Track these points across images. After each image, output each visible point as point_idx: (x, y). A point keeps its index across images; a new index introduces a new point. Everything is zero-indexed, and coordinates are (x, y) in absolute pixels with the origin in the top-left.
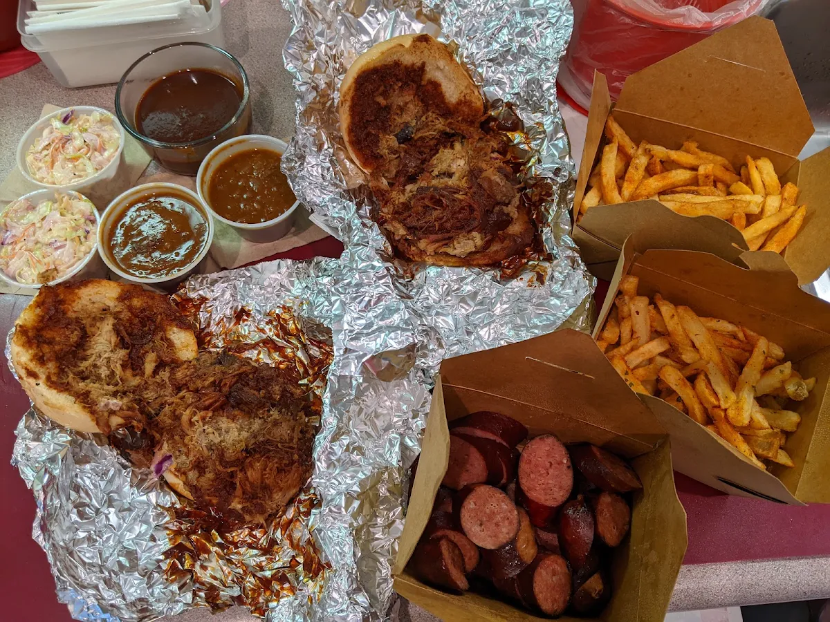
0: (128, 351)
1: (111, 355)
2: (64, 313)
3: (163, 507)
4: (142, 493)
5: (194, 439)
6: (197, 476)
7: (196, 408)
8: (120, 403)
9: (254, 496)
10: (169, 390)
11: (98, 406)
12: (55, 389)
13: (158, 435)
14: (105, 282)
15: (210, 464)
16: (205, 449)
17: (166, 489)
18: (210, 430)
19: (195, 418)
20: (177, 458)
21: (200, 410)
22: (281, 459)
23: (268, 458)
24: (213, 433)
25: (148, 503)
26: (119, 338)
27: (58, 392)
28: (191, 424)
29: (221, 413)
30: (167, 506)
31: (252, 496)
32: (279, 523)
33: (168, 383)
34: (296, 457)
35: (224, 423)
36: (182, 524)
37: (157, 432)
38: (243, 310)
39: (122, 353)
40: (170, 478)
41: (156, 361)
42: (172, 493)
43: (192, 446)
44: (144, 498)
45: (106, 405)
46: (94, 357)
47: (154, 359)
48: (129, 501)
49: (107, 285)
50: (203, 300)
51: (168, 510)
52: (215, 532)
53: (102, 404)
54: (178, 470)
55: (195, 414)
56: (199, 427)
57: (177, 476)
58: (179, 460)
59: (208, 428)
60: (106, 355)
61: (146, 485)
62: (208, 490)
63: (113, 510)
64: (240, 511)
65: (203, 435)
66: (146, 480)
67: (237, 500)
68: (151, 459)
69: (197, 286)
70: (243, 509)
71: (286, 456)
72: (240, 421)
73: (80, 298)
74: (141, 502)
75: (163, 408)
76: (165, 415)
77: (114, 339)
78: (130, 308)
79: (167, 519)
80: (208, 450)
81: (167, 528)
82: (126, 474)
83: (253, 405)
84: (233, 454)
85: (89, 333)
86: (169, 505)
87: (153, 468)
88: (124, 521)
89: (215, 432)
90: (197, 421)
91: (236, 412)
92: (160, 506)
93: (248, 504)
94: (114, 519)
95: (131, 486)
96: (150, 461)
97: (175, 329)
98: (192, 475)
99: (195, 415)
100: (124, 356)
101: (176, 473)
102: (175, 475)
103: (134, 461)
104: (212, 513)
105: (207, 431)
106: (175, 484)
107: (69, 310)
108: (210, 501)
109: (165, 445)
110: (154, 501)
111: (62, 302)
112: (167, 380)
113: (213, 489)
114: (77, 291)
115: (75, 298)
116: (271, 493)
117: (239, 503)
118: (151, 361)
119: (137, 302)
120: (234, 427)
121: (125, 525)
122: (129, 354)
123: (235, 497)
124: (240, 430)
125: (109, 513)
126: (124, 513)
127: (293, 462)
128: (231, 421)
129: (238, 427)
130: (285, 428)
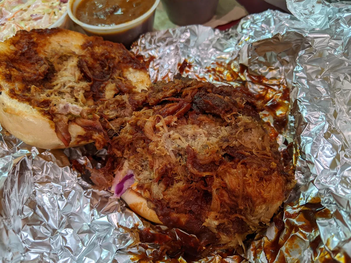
0: (90, 83)
1: (75, 84)
2: (36, 53)
3: (125, 228)
4: (102, 215)
5: (160, 144)
6: (162, 189)
7: (160, 114)
8: (81, 108)
9: (234, 209)
10: (129, 109)
11: (57, 107)
12: (16, 99)
13: (119, 152)
14: (71, 33)
15: (179, 170)
16: (172, 155)
17: (127, 210)
18: (176, 135)
19: (158, 125)
20: (139, 175)
21: (164, 115)
22: (260, 166)
23: (244, 164)
24: (180, 139)
25: (110, 225)
26: (83, 74)
27: (19, 101)
28: (155, 129)
29: (185, 121)
30: (130, 227)
31: (229, 210)
32: (260, 247)
33: (128, 103)
34: (274, 165)
35: (189, 129)
36: (146, 248)
37: (119, 150)
38: (185, 62)
39: (84, 84)
40: (131, 198)
41: (115, 90)
42: (134, 214)
43: (158, 151)
44: (105, 219)
45: (66, 108)
46: (59, 86)
47: (113, 88)
48: (89, 223)
49: (74, 35)
50: (152, 58)
51: (131, 231)
52: (183, 259)
53: (61, 106)
54: (140, 187)
55: (159, 120)
56: (165, 132)
57: (140, 195)
58: (141, 177)
59: (173, 134)
60: (71, 84)
61: (107, 207)
62: (177, 203)
63: (70, 231)
64: (215, 231)
65: (169, 140)
66: (107, 202)
67: (213, 214)
68: (112, 180)
69: (147, 45)
70: (218, 227)
71: (263, 164)
72: (207, 127)
73: (50, 43)
74: (102, 224)
75: (124, 127)
76: (126, 132)
77: (78, 74)
78: (92, 55)
79: (130, 242)
80: (176, 155)
81: (130, 253)
82: (86, 194)
83: (220, 109)
84: (207, 155)
85: (56, 69)
86: (131, 226)
87: (113, 189)
88: (83, 244)
89: (181, 137)
90: (162, 127)
91: (202, 117)
92: (122, 227)
93: (225, 220)
94: (71, 241)
95: (92, 208)
96: (112, 181)
97: (131, 69)
98: (157, 189)
99: (158, 122)
100: (87, 87)
101: (139, 191)
102: (137, 193)
103: (94, 181)
104: (177, 237)
105: (173, 136)
106: (137, 205)
107: (40, 52)
108: (179, 219)
109: (126, 164)
110: (115, 222)
111: (35, 44)
112: (127, 100)
113: (183, 203)
114: (48, 37)
115: (47, 42)
116: (253, 205)
117: (216, 218)
118: (111, 90)
119: (98, 50)
120: (202, 133)
121: (84, 248)
122: (91, 86)
123: (211, 210)
124: (209, 135)
125: (67, 234)
126: (83, 235)
127: (272, 171)
128: (197, 127)
129: (206, 132)
130: (255, 135)
